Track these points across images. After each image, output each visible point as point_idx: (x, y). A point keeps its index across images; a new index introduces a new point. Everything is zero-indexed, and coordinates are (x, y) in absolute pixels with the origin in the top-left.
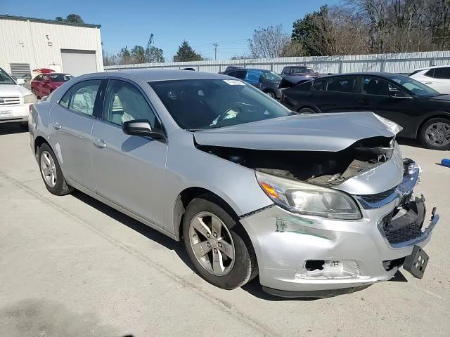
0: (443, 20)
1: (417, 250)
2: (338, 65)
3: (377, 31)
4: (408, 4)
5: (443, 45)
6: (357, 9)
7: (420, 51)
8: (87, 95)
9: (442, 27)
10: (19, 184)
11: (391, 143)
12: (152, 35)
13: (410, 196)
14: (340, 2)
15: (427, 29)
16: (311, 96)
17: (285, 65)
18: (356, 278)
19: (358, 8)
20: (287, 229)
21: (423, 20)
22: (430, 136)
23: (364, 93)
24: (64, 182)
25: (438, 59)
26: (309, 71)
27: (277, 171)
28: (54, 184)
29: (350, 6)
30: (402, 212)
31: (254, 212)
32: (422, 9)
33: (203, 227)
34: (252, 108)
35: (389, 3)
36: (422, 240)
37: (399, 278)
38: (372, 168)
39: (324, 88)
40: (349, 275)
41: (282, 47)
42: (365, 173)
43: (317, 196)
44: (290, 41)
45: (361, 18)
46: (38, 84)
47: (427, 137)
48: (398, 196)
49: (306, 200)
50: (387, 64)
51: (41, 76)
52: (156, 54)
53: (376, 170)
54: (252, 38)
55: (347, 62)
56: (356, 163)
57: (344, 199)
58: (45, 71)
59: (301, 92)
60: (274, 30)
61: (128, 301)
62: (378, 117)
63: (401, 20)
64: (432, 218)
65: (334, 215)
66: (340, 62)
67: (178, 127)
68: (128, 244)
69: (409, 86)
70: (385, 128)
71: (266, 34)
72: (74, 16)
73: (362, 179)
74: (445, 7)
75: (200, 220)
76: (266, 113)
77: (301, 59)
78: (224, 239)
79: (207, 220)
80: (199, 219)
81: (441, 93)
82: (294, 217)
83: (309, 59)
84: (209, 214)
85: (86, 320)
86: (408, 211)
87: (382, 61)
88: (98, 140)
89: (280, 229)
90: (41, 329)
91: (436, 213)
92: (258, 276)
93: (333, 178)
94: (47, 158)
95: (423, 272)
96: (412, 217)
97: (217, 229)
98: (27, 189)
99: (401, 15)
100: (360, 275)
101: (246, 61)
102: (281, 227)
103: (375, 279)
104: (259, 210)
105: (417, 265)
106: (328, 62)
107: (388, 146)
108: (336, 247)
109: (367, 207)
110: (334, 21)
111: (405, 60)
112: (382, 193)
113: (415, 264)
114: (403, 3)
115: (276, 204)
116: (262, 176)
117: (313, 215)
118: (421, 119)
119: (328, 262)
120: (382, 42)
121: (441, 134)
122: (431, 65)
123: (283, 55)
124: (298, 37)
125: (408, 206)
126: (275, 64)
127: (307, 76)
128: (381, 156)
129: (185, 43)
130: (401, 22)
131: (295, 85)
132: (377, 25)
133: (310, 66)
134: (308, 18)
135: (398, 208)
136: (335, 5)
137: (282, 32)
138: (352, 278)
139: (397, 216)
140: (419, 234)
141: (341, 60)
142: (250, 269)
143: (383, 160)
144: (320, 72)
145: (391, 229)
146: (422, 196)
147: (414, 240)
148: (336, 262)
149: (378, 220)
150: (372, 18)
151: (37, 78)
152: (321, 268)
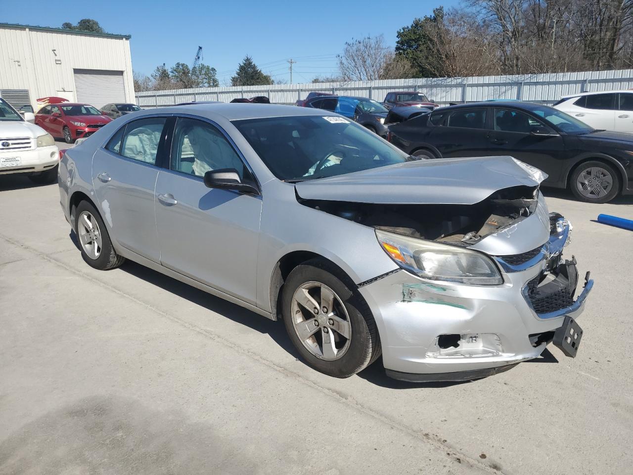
0: (598, 28)
1: (569, 322)
2: (460, 89)
3: (510, 42)
4: (550, 6)
5: (598, 63)
6: (482, 13)
7: (567, 71)
8: (144, 137)
9: (597, 38)
10: (47, 257)
11: (535, 193)
12: (200, 48)
13: (559, 258)
14: (459, 4)
15: (576, 40)
16: (428, 134)
17: (389, 91)
18: (497, 355)
19: (484, 11)
20: (414, 299)
21: (571, 28)
22: (583, 184)
23: (497, 129)
24: (112, 252)
25: (591, 81)
26: (421, 99)
27: (401, 230)
28: (97, 254)
29: (474, 10)
30: (550, 277)
31: (376, 279)
32: (570, 13)
33: (309, 300)
34: (357, 152)
35: (525, 6)
36: (574, 310)
37: (548, 357)
38: (513, 224)
39: (444, 123)
40: (490, 352)
41: (384, 65)
42: (506, 230)
43: (449, 257)
44: (394, 56)
45: (488, 26)
46: (43, 118)
47: (580, 186)
48: (545, 257)
49: (436, 263)
50: (526, 88)
51: (49, 108)
52: (206, 74)
53: (519, 226)
54: (342, 53)
55: (472, 85)
56: (494, 219)
57: (482, 260)
58: (54, 101)
59: (415, 129)
60: (373, 42)
61: (218, 394)
62: (518, 163)
63: (542, 28)
64: (586, 284)
65: (469, 279)
66: (463, 86)
67: (274, 178)
68: (208, 329)
69: (554, 120)
70: (527, 176)
71: (362, 48)
72: (88, 21)
73: (502, 237)
74: (601, 10)
75: (306, 292)
76: (377, 158)
77: (410, 82)
78: (336, 315)
79: (315, 292)
80: (304, 290)
81: (596, 128)
82: (424, 283)
83: (421, 81)
84: (317, 284)
85: (170, 418)
86: (557, 277)
87: (519, 84)
88: (166, 195)
89: (406, 298)
90: (117, 429)
91: (590, 278)
92: (381, 357)
93: (467, 237)
94: (88, 221)
95: (576, 349)
96: (562, 283)
97: (327, 302)
98: (58, 263)
99: (541, 21)
100: (503, 352)
101: (336, 85)
102: (408, 296)
103: (520, 357)
104: (382, 276)
105: (569, 340)
106: (446, 86)
107: (532, 197)
108: (474, 318)
109: (508, 270)
110: (453, 29)
111: (549, 83)
112: (526, 254)
113: (566, 338)
114: (544, 5)
115: (401, 268)
116: (384, 235)
117: (446, 280)
118: (571, 163)
119: (464, 336)
120: (517, 59)
121: (596, 182)
122: (582, 91)
123: (385, 76)
124: (404, 50)
125: (557, 271)
126: (375, 88)
127: (419, 106)
128: (523, 209)
129: (248, 60)
130: (541, 32)
131: (406, 119)
132: (511, 34)
133: (422, 92)
134: (417, 25)
135: (545, 273)
136: (453, 8)
137: (383, 45)
138: (493, 356)
139: (544, 282)
140: (570, 302)
141: (465, 82)
142: (370, 350)
143: (525, 215)
144: (437, 99)
145: (537, 296)
146: (573, 257)
147: (565, 310)
148: (474, 338)
149: (522, 285)
150: (504, 26)
151: (43, 110)
152: (456, 345)
